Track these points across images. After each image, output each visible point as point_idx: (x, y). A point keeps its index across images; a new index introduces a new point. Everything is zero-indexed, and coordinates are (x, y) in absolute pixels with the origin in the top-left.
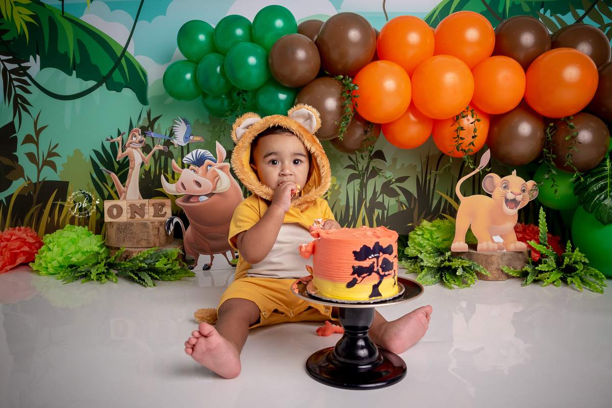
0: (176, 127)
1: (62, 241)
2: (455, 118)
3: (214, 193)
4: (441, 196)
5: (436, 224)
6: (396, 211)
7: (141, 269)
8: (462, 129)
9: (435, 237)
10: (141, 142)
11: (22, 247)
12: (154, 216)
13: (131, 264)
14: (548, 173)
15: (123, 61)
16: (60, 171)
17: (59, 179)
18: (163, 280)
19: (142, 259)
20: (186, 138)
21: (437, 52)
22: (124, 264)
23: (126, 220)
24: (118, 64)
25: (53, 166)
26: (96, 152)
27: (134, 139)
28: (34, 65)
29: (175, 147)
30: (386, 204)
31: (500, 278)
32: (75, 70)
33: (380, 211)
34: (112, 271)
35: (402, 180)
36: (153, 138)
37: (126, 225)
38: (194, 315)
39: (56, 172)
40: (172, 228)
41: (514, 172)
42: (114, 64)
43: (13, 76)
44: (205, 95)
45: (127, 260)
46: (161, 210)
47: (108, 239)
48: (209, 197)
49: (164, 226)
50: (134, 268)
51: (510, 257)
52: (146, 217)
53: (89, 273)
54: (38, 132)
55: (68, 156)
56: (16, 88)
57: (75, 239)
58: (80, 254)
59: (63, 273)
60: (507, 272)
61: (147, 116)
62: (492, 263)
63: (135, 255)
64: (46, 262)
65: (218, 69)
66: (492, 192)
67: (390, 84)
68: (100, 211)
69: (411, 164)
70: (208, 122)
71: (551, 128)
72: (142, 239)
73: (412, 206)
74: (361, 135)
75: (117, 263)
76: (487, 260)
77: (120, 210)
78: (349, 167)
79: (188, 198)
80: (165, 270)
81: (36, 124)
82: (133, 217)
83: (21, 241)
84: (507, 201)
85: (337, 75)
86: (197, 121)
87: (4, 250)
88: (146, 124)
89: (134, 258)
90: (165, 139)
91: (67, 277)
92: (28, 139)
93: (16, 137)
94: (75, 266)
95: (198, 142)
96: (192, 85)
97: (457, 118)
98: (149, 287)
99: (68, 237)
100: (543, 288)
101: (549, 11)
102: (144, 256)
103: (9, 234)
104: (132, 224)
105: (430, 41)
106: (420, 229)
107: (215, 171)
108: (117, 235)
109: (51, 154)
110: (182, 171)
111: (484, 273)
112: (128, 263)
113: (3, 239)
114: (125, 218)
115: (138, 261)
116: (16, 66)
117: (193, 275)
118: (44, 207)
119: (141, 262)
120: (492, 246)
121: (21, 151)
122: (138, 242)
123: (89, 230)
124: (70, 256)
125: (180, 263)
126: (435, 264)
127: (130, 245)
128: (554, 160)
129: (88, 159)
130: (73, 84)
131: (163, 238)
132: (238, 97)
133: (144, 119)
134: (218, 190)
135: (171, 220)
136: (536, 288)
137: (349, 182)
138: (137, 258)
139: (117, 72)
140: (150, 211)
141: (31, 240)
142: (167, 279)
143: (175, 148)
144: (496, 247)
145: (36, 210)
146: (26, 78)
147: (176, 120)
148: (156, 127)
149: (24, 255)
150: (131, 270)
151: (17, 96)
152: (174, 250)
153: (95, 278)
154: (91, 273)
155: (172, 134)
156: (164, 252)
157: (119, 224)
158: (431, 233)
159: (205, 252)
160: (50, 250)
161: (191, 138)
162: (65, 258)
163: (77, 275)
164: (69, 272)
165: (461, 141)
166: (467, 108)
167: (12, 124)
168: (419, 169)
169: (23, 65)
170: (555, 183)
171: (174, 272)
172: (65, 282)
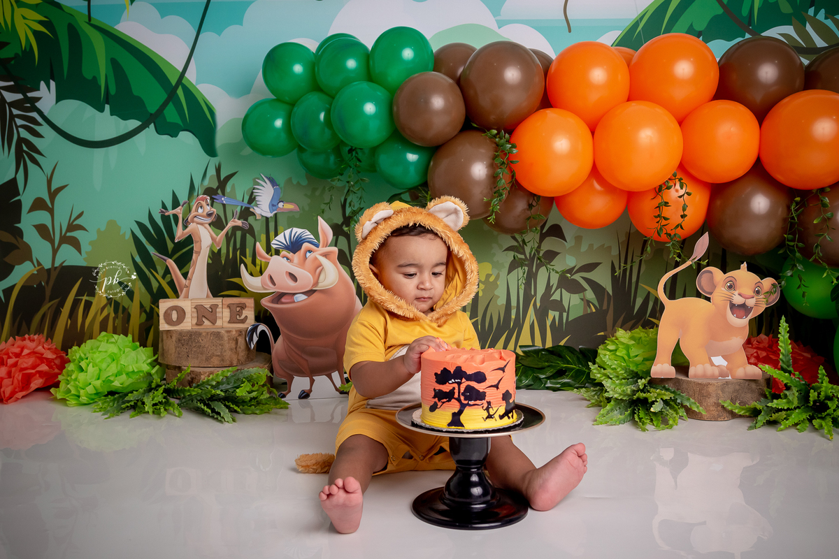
0: (258, 189)
1: (98, 357)
2: (657, 190)
3: (315, 291)
4: (649, 292)
5: (635, 335)
6: (581, 313)
7: (214, 398)
8: (666, 204)
9: (632, 355)
10: (209, 215)
11: (38, 365)
12: (229, 322)
13: (200, 391)
14: (792, 269)
15: (180, 92)
16: (86, 252)
17: (84, 264)
18: (244, 413)
19: (214, 383)
20: (273, 205)
21: (633, 96)
22: (189, 390)
23: (189, 328)
24: (172, 95)
25: (76, 244)
26: (140, 225)
27: (200, 210)
28: (46, 96)
29: (257, 218)
30: (566, 304)
31: (720, 417)
32: (108, 104)
33: (557, 314)
34: (172, 400)
35: (590, 267)
36: (224, 205)
37: (191, 335)
38: (295, 463)
39: (80, 253)
40: (255, 339)
41: (744, 266)
42: (166, 96)
43: (15, 112)
44: (301, 150)
45: (194, 385)
46: (240, 314)
47: (163, 355)
48: (309, 296)
49: (244, 336)
50: (204, 396)
51: (737, 387)
52: (219, 323)
53: (139, 403)
54: (53, 195)
55: (99, 231)
56: (20, 130)
57: (115, 354)
58: (124, 376)
59: (103, 404)
60: (730, 408)
61: (215, 173)
62: (709, 395)
63: (204, 378)
64: (76, 387)
65: (322, 116)
66: (711, 293)
67: (562, 144)
68: (145, 311)
69: (604, 245)
70: (304, 182)
71: (797, 203)
72: (213, 355)
73: (605, 307)
74: (524, 210)
75: (180, 388)
76: (701, 391)
77: (182, 313)
78: (510, 249)
79: (279, 297)
80: (249, 399)
81: (49, 182)
82: (199, 323)
83: (38, 357)
84: (732, 306)
85: (489, 129)
86: (290, 180)
87: (13, 369)
88: (215, 185)
89: (204, 383)
90: (242, 207)
91: (109, 408)
92: (38, 205)
93: (19, 201)
94: (118, 393)
95: (290, 211)
96: (283, 135)
97: (659, 190)
98: (227, 423)
99: (106, 352)
100: (779, 434)
101: (823, 11)
102: (217, 380)
103: (18, 347)
104: (200, 334)
105: (623, 78)
106: (613, 341)
107: (316, 258)
108: (178, 349)
109: (72, 227)
110: (270, 259)
111: (696, 410)
112: (196, 389)
113: (11, 355)
114: (188, 324)
115: (209, 387)
116: (20, 96)
117: (286, 406)
118: (62, 304)
119: (213, 387)
120: (710, 370)
121: (28, 222)
122: (207, 359)
123: (133, 341)
124: (112, 379)
125: (268, 389)
126: (625, 396)
127: (196, 363)
128: (801, 250)
129: (128, 236)
130: (106, 124)
131: (242, 354)
132: (350, 155)
133: (211, 176)
134: (321, 286)
135: (255, 329)
136: (770, 433)
137: (510, 271)
138: (208, 382)
139: (171, 106)
140: (224, 315)
141: (50, 355)
142: (250, 412)
143: (256, 220)
144: (717, 372)
145: (49, 308)
146: (34, 115)
147: (259, 179)
148: (228, 188)
149: (40, 377)
150: (199, 398)
151: (21, 140)
152: (259, 371)
153: (151, 411)
154: (143, 403)
155: (252, 199)
156: (246, 374)
157: (181, 333)
158: (627, 347)
159: (301, 373)
160: (81, 370)
161: (281, 205)
162: (104, 381)
163: (123, 406)
164: (111, 401)
165: (664, 222)
166: (675, 175)
167: (13, 182)
168: (615, 252)
169: (30, 95)
170: (803, 282)
171: (259, 403)
172: (106, 416)
